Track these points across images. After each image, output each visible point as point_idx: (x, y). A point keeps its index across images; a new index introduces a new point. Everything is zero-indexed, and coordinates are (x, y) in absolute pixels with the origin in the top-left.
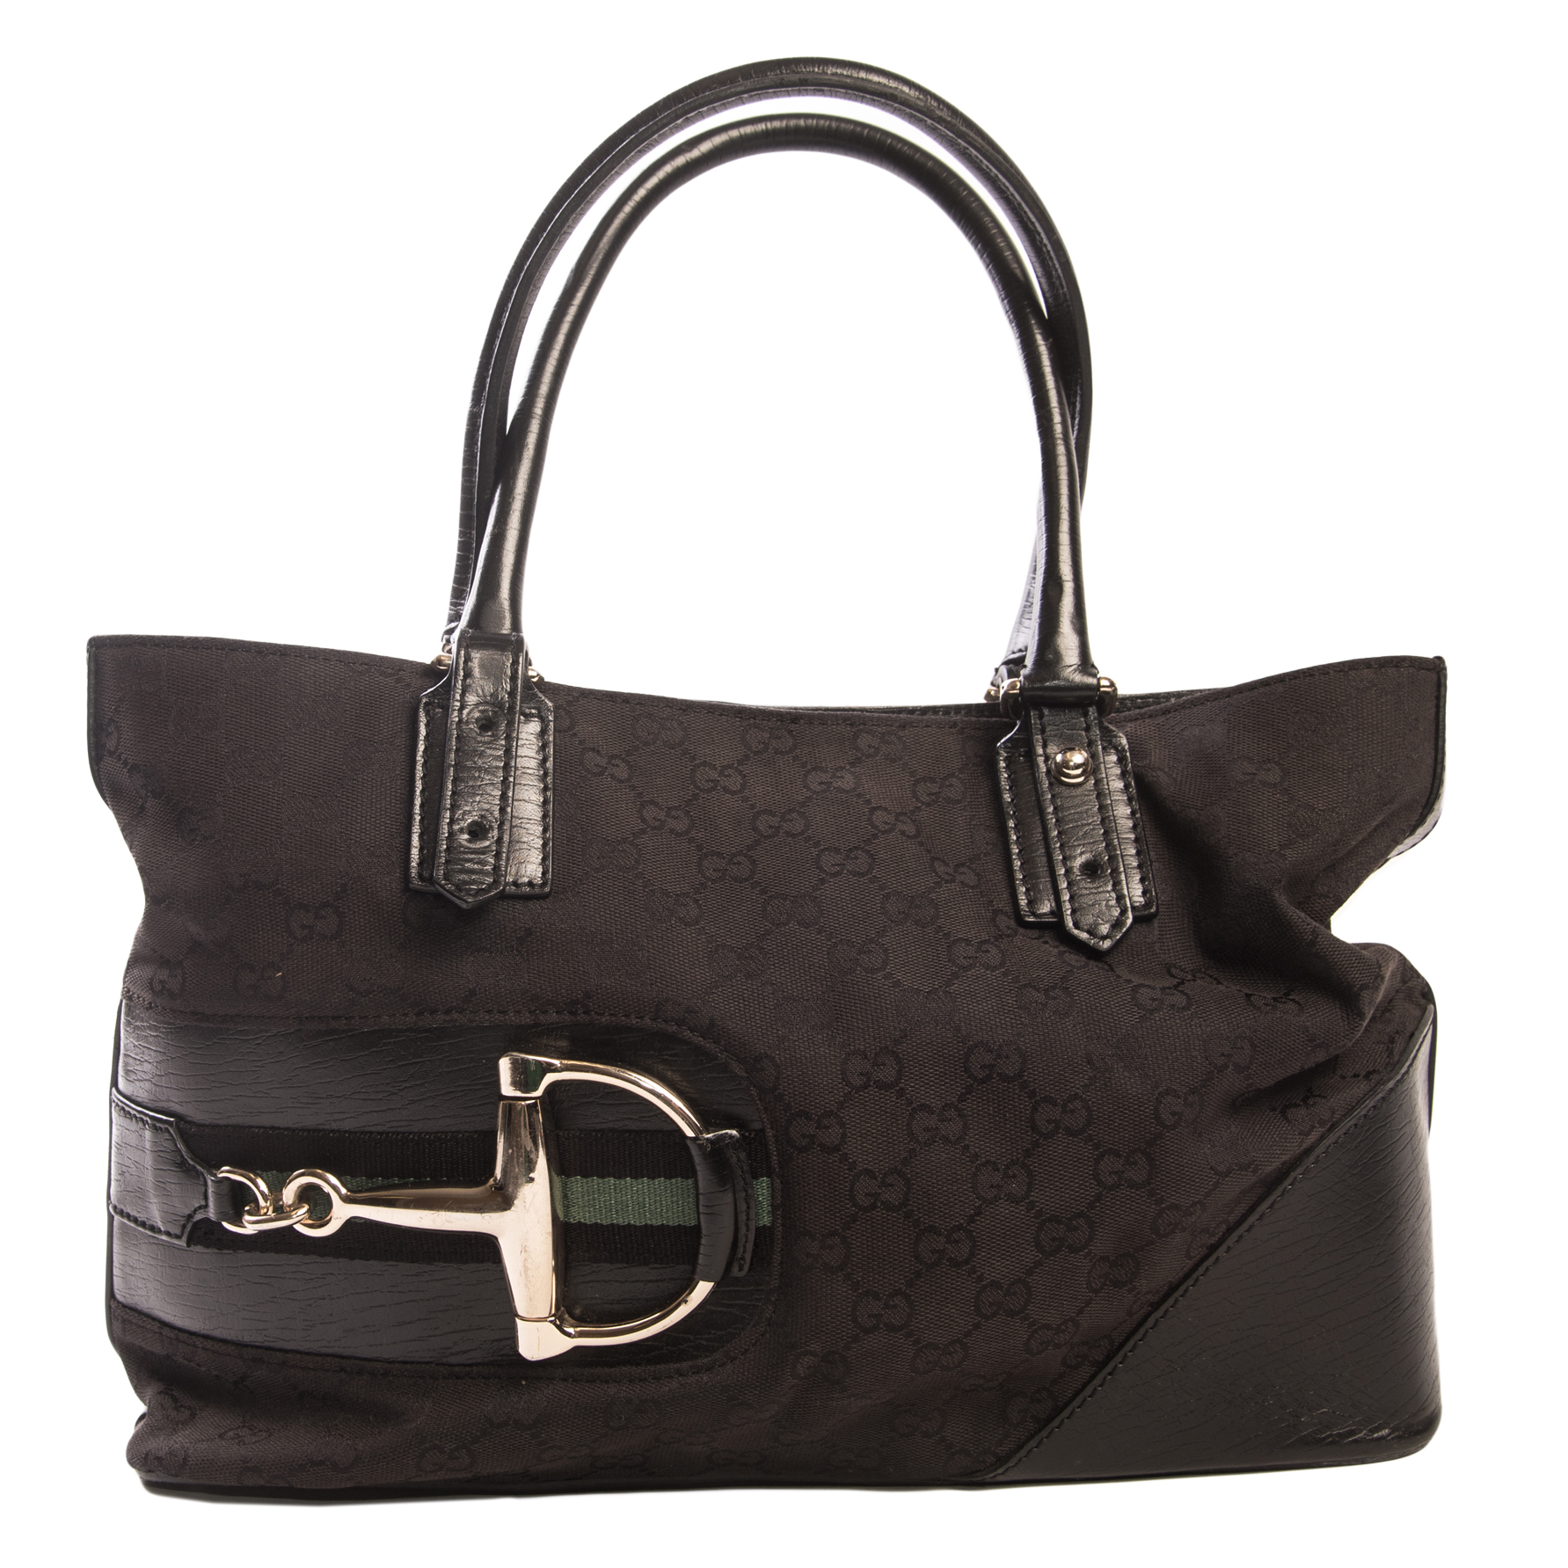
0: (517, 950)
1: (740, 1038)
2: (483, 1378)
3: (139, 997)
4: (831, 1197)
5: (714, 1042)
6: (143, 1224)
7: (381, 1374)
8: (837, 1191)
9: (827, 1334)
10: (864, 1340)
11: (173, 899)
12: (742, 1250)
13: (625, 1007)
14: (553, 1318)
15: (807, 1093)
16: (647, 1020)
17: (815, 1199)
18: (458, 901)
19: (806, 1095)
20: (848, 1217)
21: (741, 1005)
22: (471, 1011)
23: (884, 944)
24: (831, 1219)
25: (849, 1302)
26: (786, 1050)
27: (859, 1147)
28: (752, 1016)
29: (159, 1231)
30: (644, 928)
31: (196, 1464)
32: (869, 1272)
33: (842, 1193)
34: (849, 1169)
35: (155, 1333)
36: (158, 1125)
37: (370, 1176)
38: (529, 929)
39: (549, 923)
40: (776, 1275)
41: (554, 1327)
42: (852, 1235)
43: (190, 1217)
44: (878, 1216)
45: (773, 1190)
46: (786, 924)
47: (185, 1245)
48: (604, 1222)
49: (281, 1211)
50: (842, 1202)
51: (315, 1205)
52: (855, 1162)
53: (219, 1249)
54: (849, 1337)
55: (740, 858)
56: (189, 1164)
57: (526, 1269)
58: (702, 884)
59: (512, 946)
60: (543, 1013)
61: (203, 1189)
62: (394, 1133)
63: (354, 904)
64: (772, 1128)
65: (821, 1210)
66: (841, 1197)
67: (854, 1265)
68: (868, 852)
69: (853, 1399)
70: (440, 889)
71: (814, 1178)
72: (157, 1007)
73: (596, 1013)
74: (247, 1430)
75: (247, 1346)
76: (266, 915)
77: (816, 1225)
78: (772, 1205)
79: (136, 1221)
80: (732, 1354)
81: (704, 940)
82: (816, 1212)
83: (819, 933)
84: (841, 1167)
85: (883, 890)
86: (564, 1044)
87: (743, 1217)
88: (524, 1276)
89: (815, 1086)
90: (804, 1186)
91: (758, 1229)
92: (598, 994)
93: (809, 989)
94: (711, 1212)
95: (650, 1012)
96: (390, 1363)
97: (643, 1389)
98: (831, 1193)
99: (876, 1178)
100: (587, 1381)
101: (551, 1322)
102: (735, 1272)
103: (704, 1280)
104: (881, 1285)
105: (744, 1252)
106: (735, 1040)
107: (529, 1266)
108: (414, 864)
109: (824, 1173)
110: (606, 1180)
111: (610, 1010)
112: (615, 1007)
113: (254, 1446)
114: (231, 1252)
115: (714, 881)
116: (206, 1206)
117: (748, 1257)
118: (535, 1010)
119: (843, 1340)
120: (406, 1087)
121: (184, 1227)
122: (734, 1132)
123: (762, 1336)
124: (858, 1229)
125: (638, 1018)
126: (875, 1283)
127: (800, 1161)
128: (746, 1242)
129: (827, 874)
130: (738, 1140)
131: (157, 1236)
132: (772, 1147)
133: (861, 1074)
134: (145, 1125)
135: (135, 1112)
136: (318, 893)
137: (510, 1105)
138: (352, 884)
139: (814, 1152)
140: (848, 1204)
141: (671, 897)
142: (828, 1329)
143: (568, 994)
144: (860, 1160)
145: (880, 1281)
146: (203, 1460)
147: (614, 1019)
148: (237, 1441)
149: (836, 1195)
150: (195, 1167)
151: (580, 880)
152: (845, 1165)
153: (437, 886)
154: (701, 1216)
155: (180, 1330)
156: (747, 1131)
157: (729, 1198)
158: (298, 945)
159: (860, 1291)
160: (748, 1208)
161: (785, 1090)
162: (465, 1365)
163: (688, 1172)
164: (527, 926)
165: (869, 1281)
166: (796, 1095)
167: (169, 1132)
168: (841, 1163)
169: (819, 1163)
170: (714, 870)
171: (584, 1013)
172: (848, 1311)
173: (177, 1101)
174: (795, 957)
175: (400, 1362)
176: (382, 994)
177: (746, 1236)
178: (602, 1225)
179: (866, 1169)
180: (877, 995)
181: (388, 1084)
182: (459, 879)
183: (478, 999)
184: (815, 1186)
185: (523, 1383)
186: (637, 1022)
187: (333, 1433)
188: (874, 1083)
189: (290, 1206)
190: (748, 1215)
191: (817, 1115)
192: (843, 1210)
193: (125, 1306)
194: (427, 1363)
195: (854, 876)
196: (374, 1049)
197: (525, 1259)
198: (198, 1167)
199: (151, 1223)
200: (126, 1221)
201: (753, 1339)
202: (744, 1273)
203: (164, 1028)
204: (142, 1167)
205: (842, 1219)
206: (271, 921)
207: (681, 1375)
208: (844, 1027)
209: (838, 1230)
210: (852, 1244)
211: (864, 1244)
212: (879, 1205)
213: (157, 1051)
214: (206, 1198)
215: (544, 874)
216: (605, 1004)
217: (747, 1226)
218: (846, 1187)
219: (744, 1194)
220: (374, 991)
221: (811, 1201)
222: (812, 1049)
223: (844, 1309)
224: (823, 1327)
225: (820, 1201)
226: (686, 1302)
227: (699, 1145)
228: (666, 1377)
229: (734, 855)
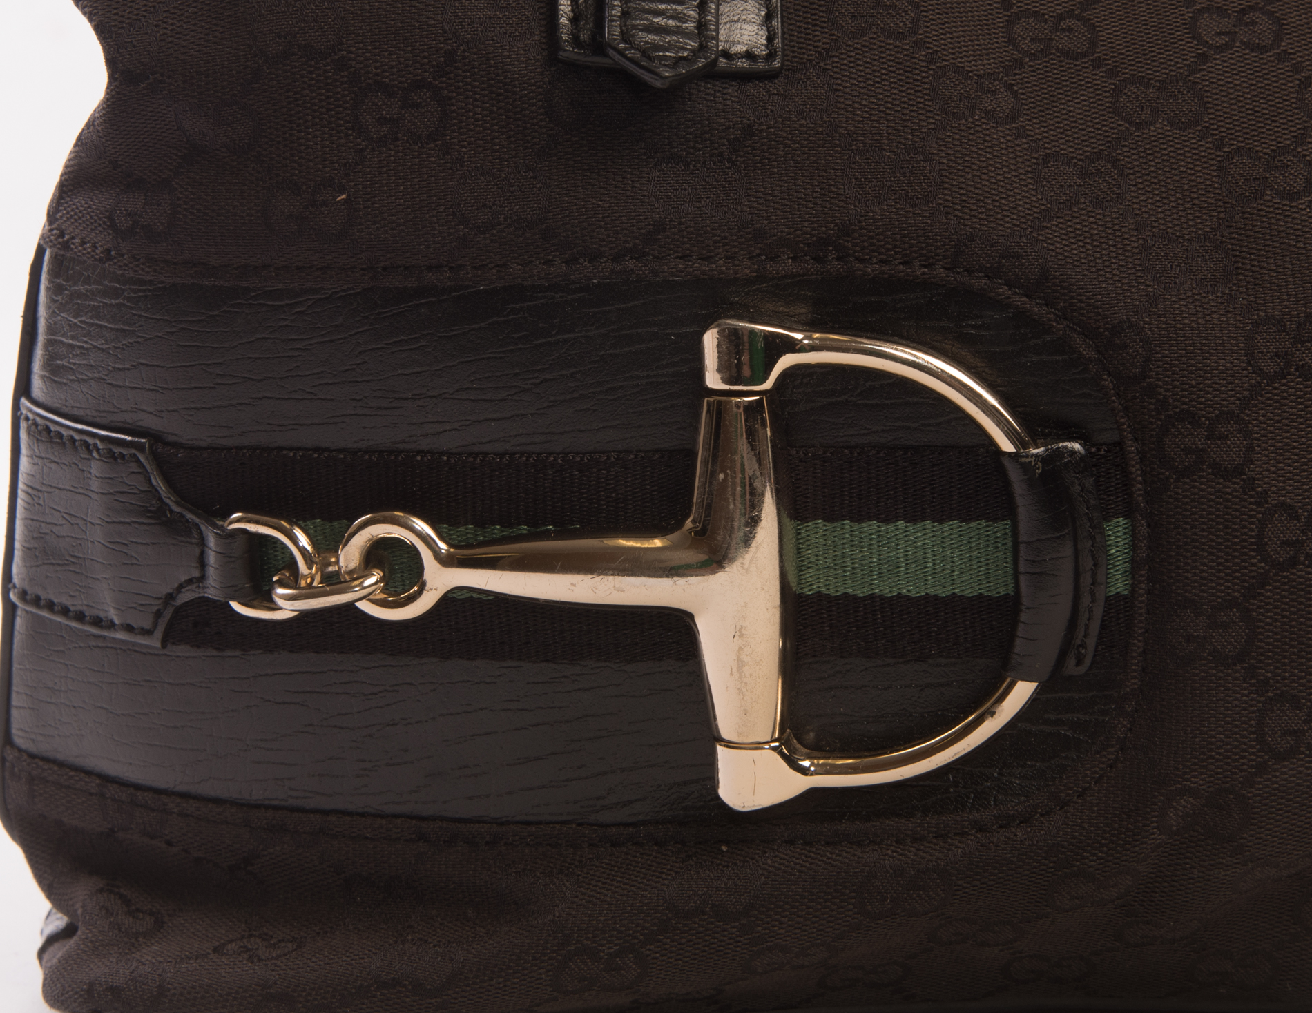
0: (730, 160)
1: (1088, 298)
2: (656, 844)
3: (83, 243)
4: (1227, 547)
5: (1047, 305)
6: (80, 617)
7: (487, 843)
8: (1237, 537)
9: (1217, 760)
10: (1276, 770)
11: (162, 75)
12: (1082, 633)
13: (904, 250)
14: (777, 744)
15: (1193, 382)
16: (940, 271)
17: (1203, 550)
18: (647, 77)
19: (1193, 387)
20: (1254, 577)
21: (1089, 247)
22: (655, 257)
23: (1306, 155)
24: (1228, 581)
25: (1253, 712)
26: (1160, 316)
27: (1273, 469)
28: (1107, 263)
29: (111, 625)
30: (932, 126)
31: (181, 994)
32: (1285, 665)
33: (1245, 540)
34: (1258, 504)
35: (91, 794)
36: (117, 450)
37: (481, 524)
38: (750, 126)
39: (781, 116)
40: (1135, 671)
41: (778, 757)
42: (1259, 607)
43: (170, 597)
44: (1300, 577)
45: (1134, 536)
46: (1151, 124)
47: (158, 645)
48: (859, 593)
49: (334, 581)
50: (1245, 554)
51: (392, 571)
52: (1266, 492)
53: (218, 649)
54: (1251, 767)
55: (1071, 22)
56: (171, 511)
57: (741, 664)
58: (1016, 60)
59: (721, 154)
60: (772, 259)
61: (197, 551)
62: (522, 454)
63: (467, 84)
64: (1136, 440)
65: (1212, 568)
66: (1244, 547)
67: (1262, 654)
68: (1270, 14)
69: (1250, 866)
70: (617, 57)
71: (1201, 517)
72: (123, 255)
73: (857, 259)
74: (259, 941)
75: (257, 806)
76: (321, 101)
77: (1203, 591)
78: (1132, 561)
79: (65, 611)
80: (1063, 795)
81: (1026, 146)
82: (1203, 571)
83: (1202, 139)
84: (1245, 500)
85: (1299, 72)
86: (802, 310)
87: (1087, 580)
88: (736, 674)
89: (1206, 372)
90: (1185, 530)
91: (1107, 598)
92: (861, 228)
93: (1191, 223)
94: (1038, 570)
95: (945, 257)
96: (502, 824)
97: (921, 853)
98: (1228, 540)
99: (1297, 518)
100: (828, 844)
101: (774, 749)
102: (1071, 668)
103: (1022, 680)
104: (1304, 685)
105: (1085, 636)
106: (1081, 301)
107: (746, 659)
108: (563, 20)
109: (1218, 510)
110: (864, 525)
111: (880, 254)
112: (889, 250)
113: (279, 963)
114: (238, 653)
115: (1033, 57)
116: (202, 578)
117: (1091, 642)
118: (759, 255)
119: (1242, 771)
120: (546, 380)
121: (158, 614)
122: (1077, 446)
123: (1111, 767)
124: (1269, 598)
125: (925, 266)
126: (1294, 681)
127: (1180, 491)
128: (1089, 620)
129: (1210, 47)
130: (1082, 458)
131: (106, 633)
132: (1135, 470)
133: (1277, 355)
134: (90, 452)
135: (72, 433)
136: (407, 66)
137: (720, 403)
138: (464, 51)
139: (1201, 477)
140: (1254, 557)
141: (971, 78)
142: (1219, 754)
143: (814, 229)
144: (1274, 489)
145: (1301, 678)
146: (193, 987)
147: (885, 268)
148: (246, 956)
149: (1236, 544)
150: (182, 516)
151: (827, 51)
152: (1251, 497)
153: (611, 52)
154: (1022, 578)
155: (138, 787)
156: (1093, 445)
157: (1068, 550)
158: (373, 150)
159: (1270, 694)
160: (1095, 565)
161: (1159, 379)
162: (626, 825)
163: (1003, 507)
164: (745, 121)
165: (1284, 678)
166: (1175, 387)
167: (138, 461)
168: (1244, 493)
169: (1210, 494)
170: (1032, 40)
171: (838, 259)
172: (1251, 726)
173: (151, 410)
174: (1168, 174)
175: (518, 823)
176: (511, 230)
177: (1091, 611)
178: (855, 597)
179: (1283, 504)
180: (1299, 233)
181: (516, 374)
182: (647, 42)
183: (668, 237)
184: (1203, 530)
185: (724, 848)
186: (924, 273)
187: (410, 937)
188: (1296, 370)
189: (351, 572)
190: (1094, 575)
191: (1208, 419)
192: (1246, 568)
193: (32, 756)
194: (563, 823)
195: (1252, 51)
196: (495, 319)
197: (741, 649)
198: (190, 516)
199: (95, 612)
200: (45, 614)
201: (1096, 772)
202: (1082, 669)
203: (132, 290)
204: (81, 523)
205: (1244, 581)
206: (329, 110)
207: (981, 830)
208: (1248, 282)
209: (1238, 598)
210: (1260, 621)
211: (1277, 620)
212: (1302, 559)
213: (117, 330)
214: (202, 564)
215: (770, 39)
216: (872, 244)
217: (1093, 594)
218: (1252, 530)
219: (1090, 543)
220: (500, 224)
221: (1196, 554)
222: (1200, 315)
223: (1244, 723)
224: (1211, 750)
225: (1211, 554)
226: (992, 714)
227: (1022, 465)
228: (956, 834)
229: (1061, 18)
